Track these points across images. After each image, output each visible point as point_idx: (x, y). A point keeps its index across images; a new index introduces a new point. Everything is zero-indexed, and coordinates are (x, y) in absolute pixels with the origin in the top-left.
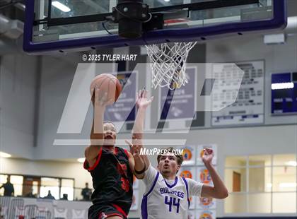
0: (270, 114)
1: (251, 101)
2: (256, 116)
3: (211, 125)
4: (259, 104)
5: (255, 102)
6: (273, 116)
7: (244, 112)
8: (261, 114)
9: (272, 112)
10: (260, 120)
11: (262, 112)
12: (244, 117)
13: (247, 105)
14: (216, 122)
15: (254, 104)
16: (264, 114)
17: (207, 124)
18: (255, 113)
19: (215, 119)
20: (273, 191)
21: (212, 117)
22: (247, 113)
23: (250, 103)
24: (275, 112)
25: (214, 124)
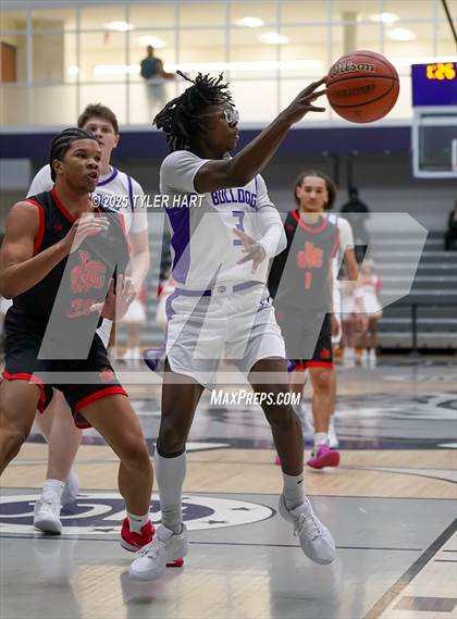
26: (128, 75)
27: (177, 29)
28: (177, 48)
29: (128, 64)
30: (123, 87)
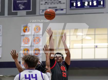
0: (70, 9)
1: (60, 2)
2: (62, 10)
3: (39, 14)
4: (64, 3)
5: (62, 2)
6: (70, 10)
7: (56, 7)
8: (65, 9)
9: (70, 8)
10: (64, 12)
11: (65, 8)
12: (56, 10)
13: (57, 4)
14: (42, 12)
15: (61, 3)
16: (66, 9)
17: (37, 13)
18: (62, 8)
19: (41, 11)
20: (71, 47)
21: (40, 10)
22: (58, 8)
23: (59, 3)
24: (72, 7)
25: (41, 13)
26: (82, 46)
27: (95, 35)
28: (95, 39)
29: (82, 43)
30: (81, 49)
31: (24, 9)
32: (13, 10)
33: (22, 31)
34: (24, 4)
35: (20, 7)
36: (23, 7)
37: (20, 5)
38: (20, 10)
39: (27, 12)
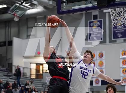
31: (121, 37)
32: (113, 38)
33: (121, 55)
34: (122, 33)
35: (118, 35)
36: (121, 35)
37: (118, 34)
38: (118, 38)
39: (124, 39)
